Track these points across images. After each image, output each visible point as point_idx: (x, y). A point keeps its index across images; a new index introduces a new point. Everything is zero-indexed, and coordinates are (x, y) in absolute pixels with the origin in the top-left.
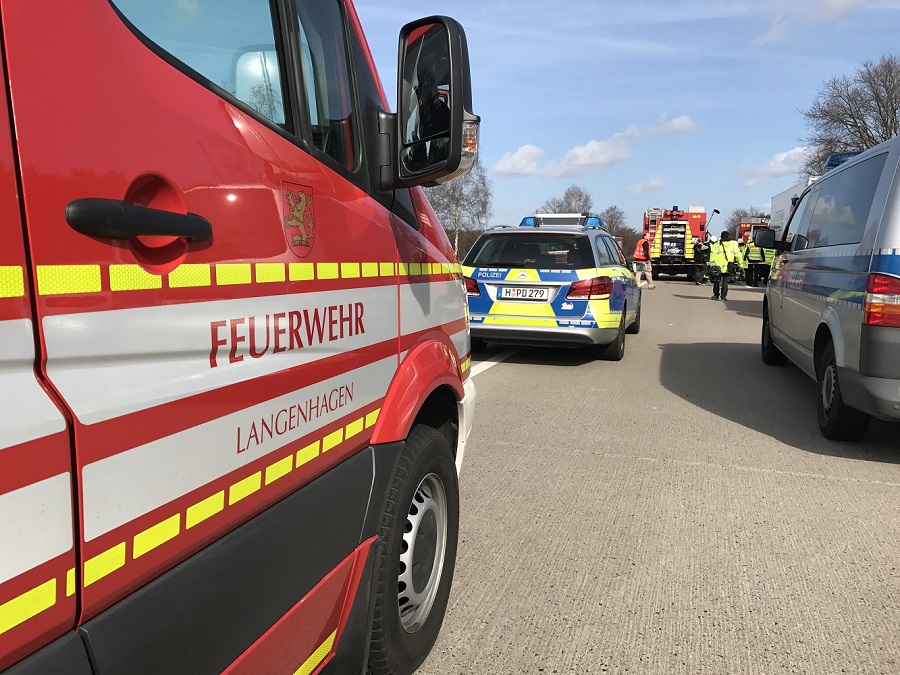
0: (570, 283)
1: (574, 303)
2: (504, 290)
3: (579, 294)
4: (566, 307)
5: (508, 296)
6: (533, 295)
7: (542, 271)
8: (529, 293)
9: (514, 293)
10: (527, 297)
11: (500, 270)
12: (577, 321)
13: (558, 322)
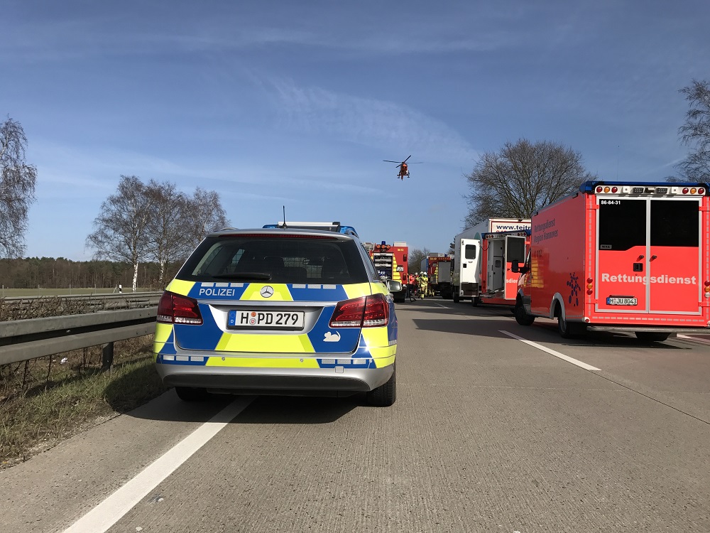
0: (335, 304)
1: (342, 332)
2: (239, 314)
3: (349, 320)
4: (330, 338)
5: (244, 324)
6: (283, 321)
7: (295, 286)
8: (276, 319)
9: (253, 319)
10: (274, 324)
11: (233, 285)
12: (346, 359)
13: (319, 361)
